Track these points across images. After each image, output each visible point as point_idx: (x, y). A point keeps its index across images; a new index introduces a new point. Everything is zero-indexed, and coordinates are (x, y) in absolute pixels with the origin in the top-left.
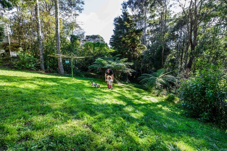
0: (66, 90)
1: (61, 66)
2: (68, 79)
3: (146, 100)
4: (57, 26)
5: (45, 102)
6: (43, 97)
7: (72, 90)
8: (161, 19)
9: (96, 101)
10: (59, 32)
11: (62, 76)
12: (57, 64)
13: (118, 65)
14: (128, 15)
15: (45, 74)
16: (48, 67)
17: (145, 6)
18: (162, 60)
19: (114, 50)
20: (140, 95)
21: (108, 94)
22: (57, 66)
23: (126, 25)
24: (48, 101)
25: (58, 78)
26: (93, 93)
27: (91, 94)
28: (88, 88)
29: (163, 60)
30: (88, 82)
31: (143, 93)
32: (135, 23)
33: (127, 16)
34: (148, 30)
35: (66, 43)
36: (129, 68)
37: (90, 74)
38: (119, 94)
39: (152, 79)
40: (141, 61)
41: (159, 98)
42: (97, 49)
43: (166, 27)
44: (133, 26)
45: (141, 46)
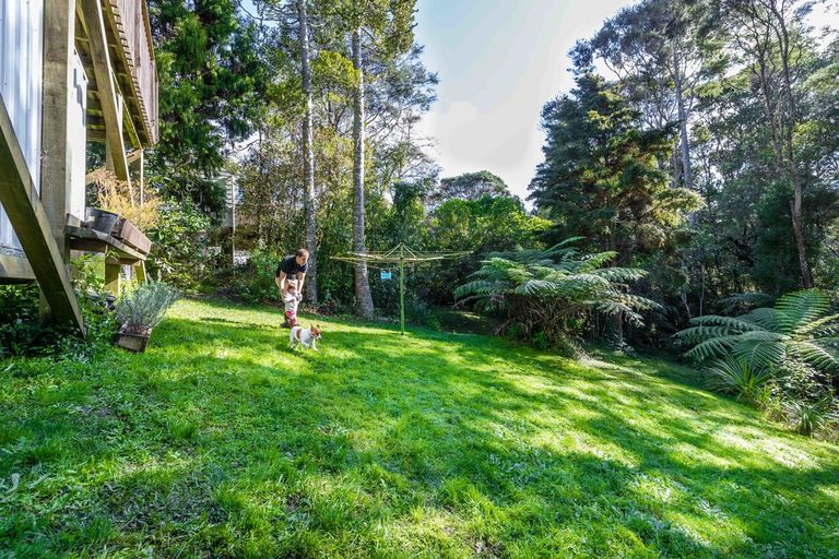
0: (390, 382)
1: (364, 290)
2: (389, 336)
3: (741, 453)
4: (357, 163)
5: (332, 425)
6: (326, 405)
7: (407, 379)
8: (758, 70)
9: (501, 436)
10: (362, 182)
11: (367, 326)
12: (354, 285)
13: (575, 281)
14: (600, 84)
15: (319, 319)
16: (328, 295)
17: (671, 37)
18: (797, 251)
19: (550, 223)
20: (700, 420)
21: (543, 407)
22: (354, 290)
23: (596, 122)
24: (342, 419)
25: (357, 334)
26: (486, 397)
27: (478, 399)
28: (460, 374)
29: (803, 249)
30: (459, 350)
31: (715, 413)
32: (632, 107)
33: (597, 90)
34: (697, 126)
35: (381, 213)
36: (624, 291)
37: (460, 315)
38: (593, 407)
39: (752, 342)
40: (679, 255)
41: (818, 444)
42: (483, 222)
43: (793, 100)
44: (624, 121)
45: (676, 195)
